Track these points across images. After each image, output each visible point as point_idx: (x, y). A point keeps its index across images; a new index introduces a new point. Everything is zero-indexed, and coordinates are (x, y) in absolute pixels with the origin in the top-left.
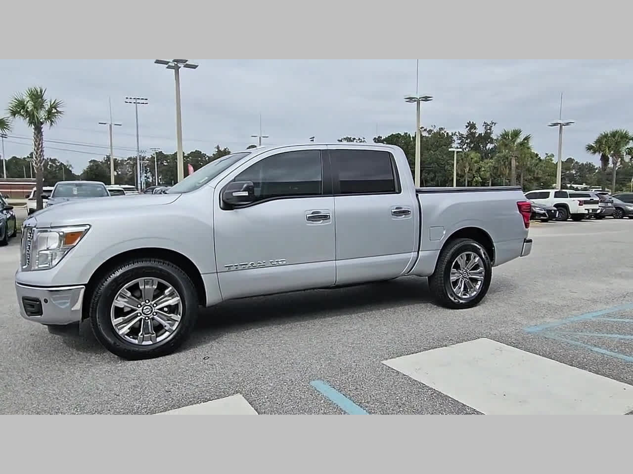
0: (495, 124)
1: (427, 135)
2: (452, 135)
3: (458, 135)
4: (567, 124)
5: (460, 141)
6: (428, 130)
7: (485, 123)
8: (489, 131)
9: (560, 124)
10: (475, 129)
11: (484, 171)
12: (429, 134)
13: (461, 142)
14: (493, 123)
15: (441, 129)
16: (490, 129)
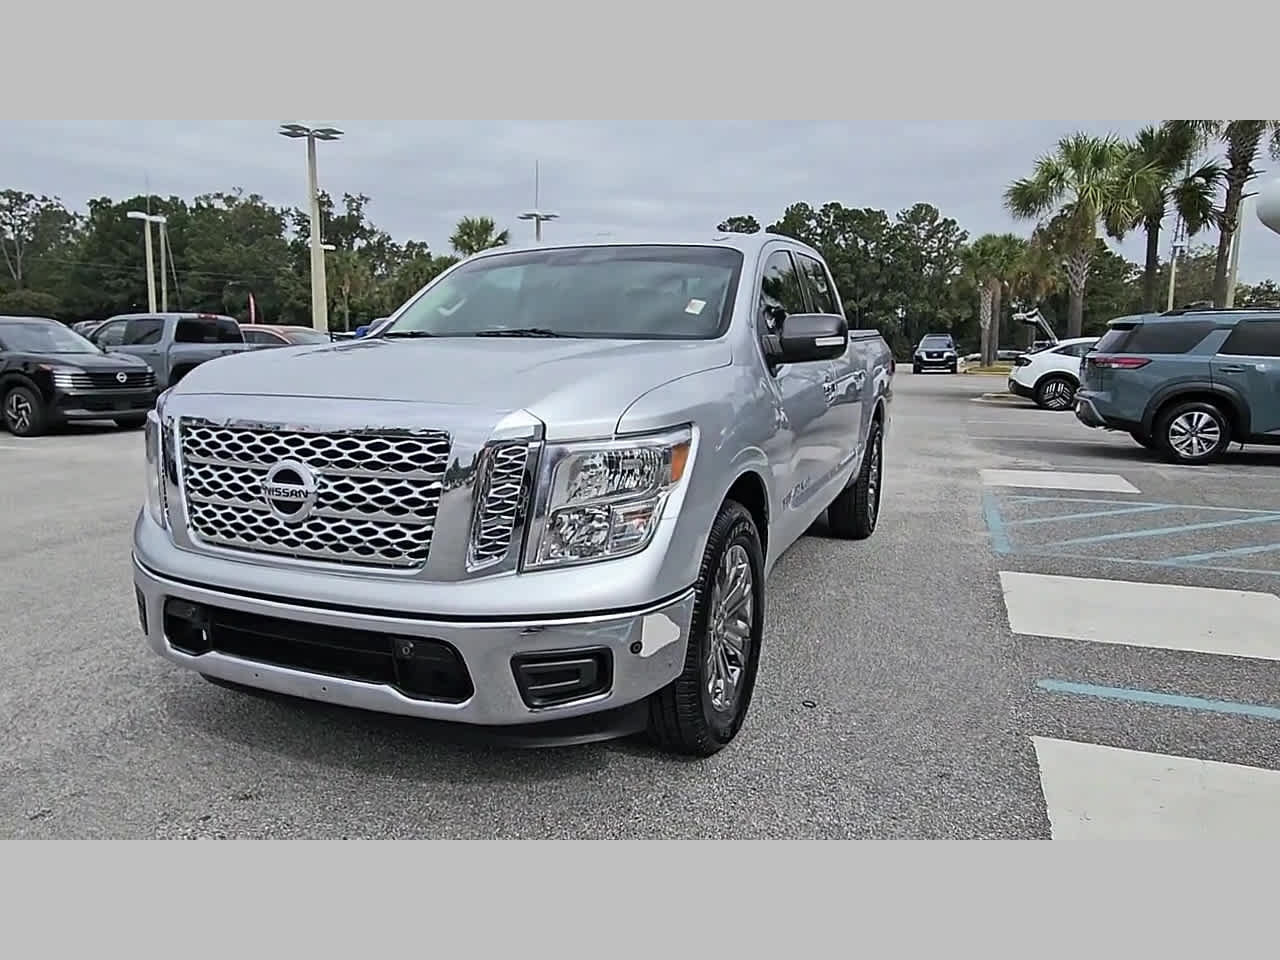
0: (367, 200)
1: (225, 208)
2: (283, 213)
3: (294, 214)
4: (547, 218)
5: (298, 228)
6: (225, 196)
7: (347, 196)
8: (355, 213)
9: (535, 215)
10: (329, 206)
11: (378, 292)
12: (230, 206)
13: (301, 230)
14: (362, 198)
15: (255, 198)
16: (358, 210)
